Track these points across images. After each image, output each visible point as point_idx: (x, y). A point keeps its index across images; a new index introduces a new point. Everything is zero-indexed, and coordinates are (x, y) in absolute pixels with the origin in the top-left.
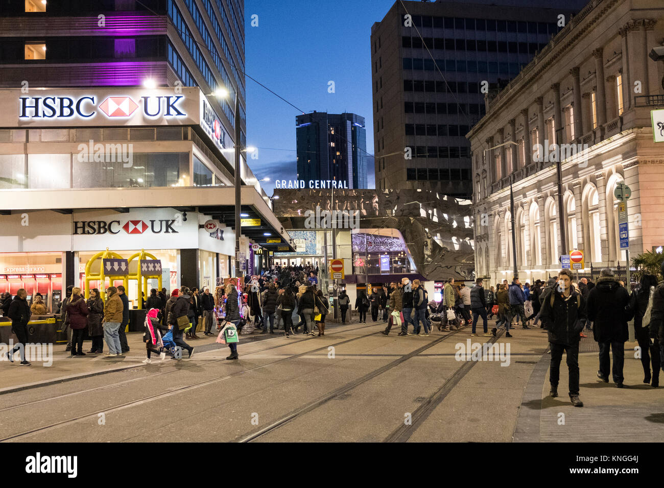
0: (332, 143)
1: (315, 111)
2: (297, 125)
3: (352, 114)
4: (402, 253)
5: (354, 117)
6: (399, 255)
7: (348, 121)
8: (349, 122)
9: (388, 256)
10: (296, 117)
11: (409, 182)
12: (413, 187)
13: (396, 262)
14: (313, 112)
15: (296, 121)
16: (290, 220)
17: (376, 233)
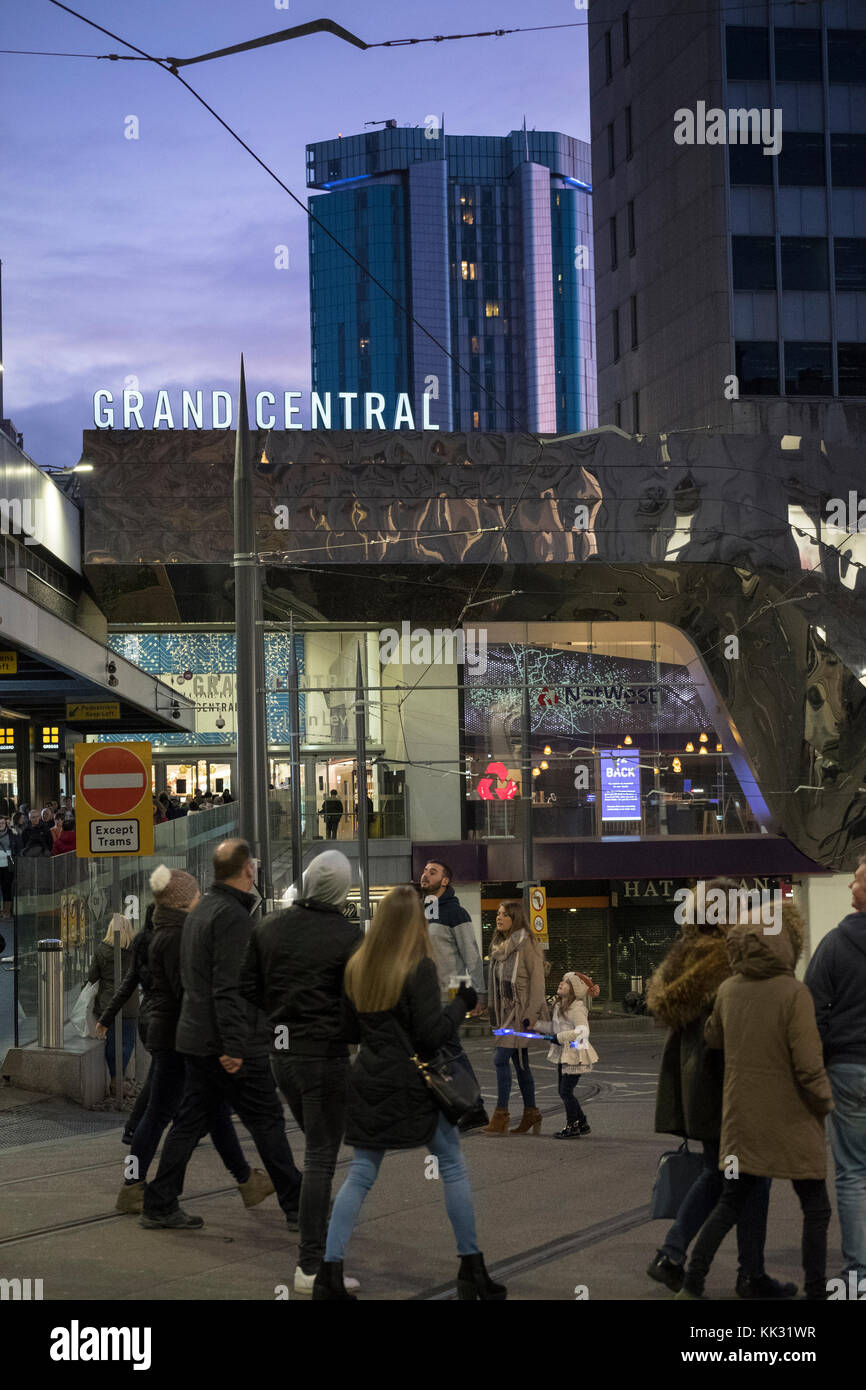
0: (464, 265)
1: (390, 124)
2: (310, 185)
3: (554, 135)
4: (704, 738)
5: (563, 148)
6: (690, 748)
7: (535, 167)
8: (539, 174)
9: (636, 752)
10: (310, 148)
11: (748, 406)
12: (765, 428)
13: (671, 781)
14: (383, 127)
15: (310, 165)
16: (164, 577)
17: (580, 645)
